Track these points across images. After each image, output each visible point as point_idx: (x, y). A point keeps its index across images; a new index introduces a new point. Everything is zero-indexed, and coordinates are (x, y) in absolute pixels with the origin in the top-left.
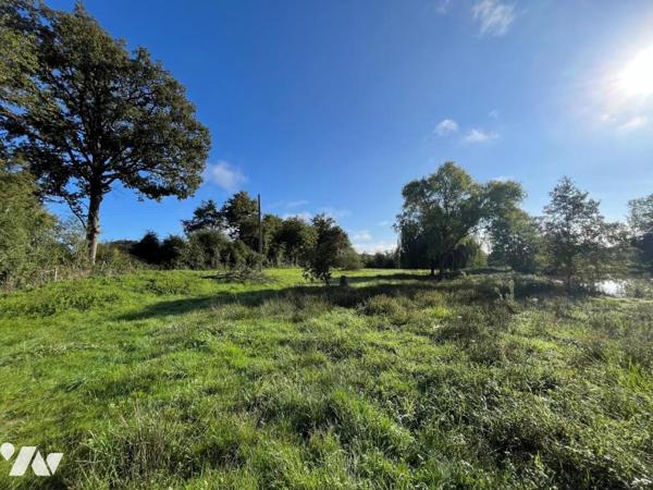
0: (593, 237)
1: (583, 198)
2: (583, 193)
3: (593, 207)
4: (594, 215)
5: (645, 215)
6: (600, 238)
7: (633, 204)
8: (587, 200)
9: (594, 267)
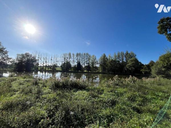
0: (4, 61)
1: (4, 49)
2: (4, 48)
3: (6, 52)
4: (6, 55)
5: (19, 58)
6: (6, 61)
7: (18, 55)
8: (5, 50)
9: (2, 69)
